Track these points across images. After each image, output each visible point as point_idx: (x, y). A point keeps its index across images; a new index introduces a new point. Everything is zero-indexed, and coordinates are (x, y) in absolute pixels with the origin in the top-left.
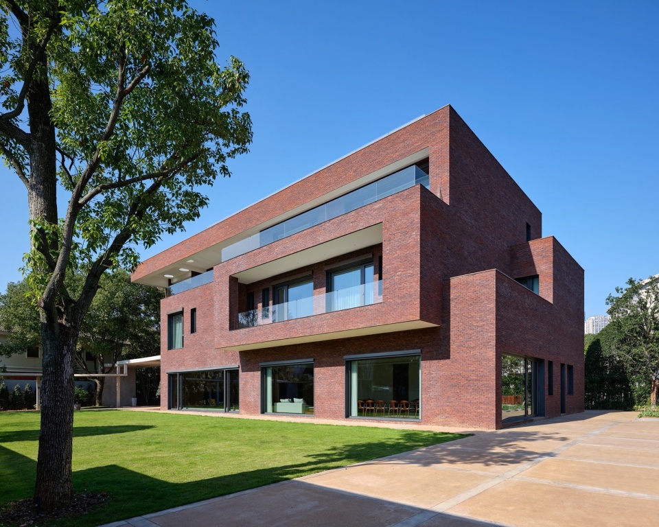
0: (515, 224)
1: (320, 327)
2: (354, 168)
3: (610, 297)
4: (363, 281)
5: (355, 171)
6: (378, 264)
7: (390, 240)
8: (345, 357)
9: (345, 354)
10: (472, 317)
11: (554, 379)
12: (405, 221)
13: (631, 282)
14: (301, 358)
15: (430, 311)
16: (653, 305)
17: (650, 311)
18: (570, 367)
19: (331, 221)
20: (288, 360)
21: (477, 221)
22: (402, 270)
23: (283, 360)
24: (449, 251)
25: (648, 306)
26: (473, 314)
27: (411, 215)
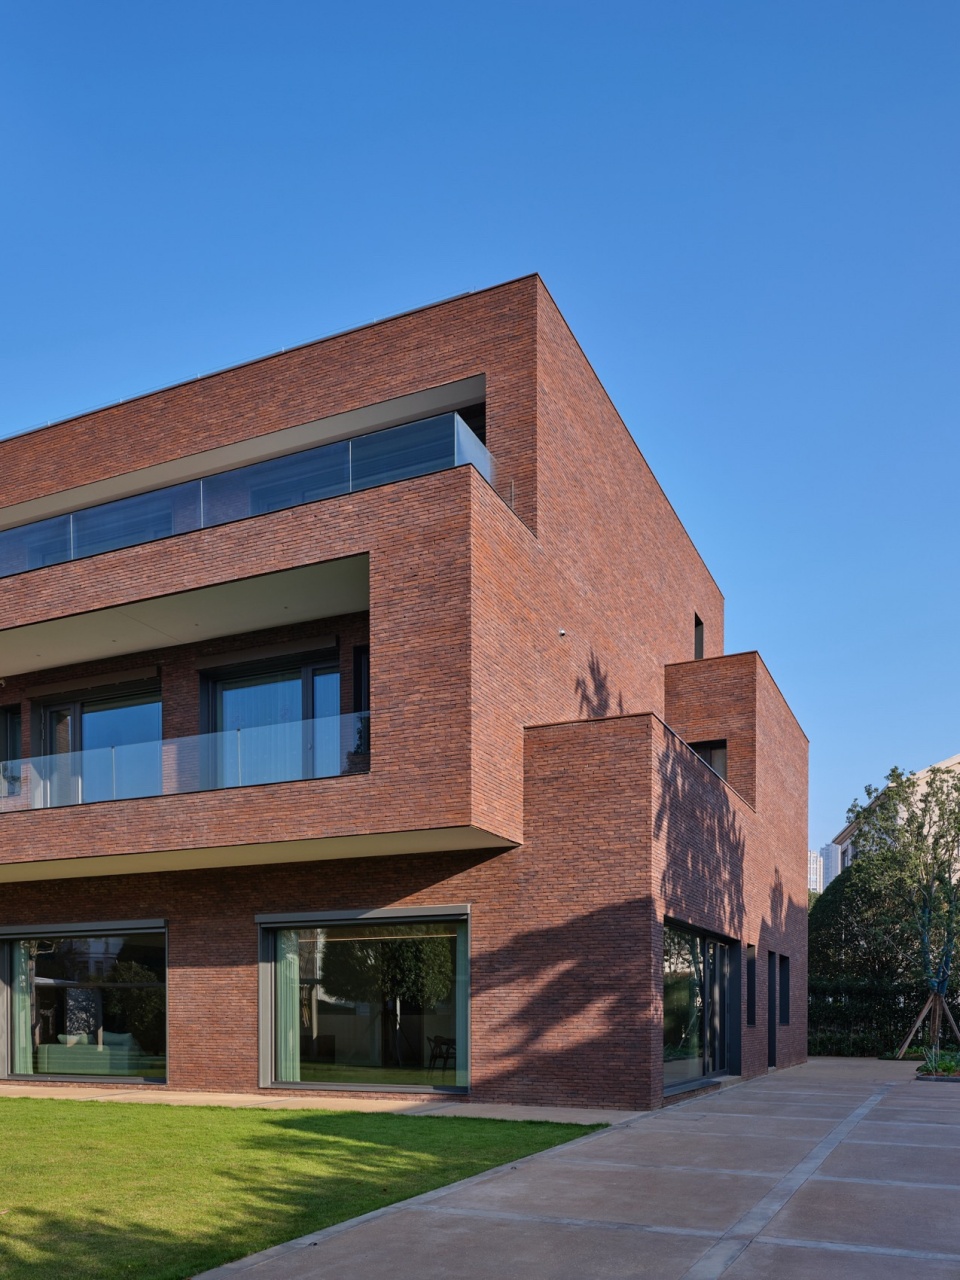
0: (673, 613)
1: (186, 829)
2: (282, 396)
3: (855, 806)
4: (309, 712)
5: (284, 405)
6: (351, 667)
7: (389, 603)
8: (260, 918)
9: (261, 910)
10: (597, 828)
11: (758, 989)
12: (432, 558)
13: (895, 775)
14: (125, 917)
15: (496, 804)
16: (935, 829)
17: (930, 840)
18: (784, 960)
19: (221, 530)
20: (83, 919)
21: (597, 591)
22: (424, 688)
23: (68, 920)
24: (537, 656)
25: (925, 831)
26: (599, 820)
27: (448, 545)
